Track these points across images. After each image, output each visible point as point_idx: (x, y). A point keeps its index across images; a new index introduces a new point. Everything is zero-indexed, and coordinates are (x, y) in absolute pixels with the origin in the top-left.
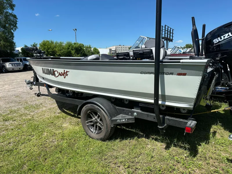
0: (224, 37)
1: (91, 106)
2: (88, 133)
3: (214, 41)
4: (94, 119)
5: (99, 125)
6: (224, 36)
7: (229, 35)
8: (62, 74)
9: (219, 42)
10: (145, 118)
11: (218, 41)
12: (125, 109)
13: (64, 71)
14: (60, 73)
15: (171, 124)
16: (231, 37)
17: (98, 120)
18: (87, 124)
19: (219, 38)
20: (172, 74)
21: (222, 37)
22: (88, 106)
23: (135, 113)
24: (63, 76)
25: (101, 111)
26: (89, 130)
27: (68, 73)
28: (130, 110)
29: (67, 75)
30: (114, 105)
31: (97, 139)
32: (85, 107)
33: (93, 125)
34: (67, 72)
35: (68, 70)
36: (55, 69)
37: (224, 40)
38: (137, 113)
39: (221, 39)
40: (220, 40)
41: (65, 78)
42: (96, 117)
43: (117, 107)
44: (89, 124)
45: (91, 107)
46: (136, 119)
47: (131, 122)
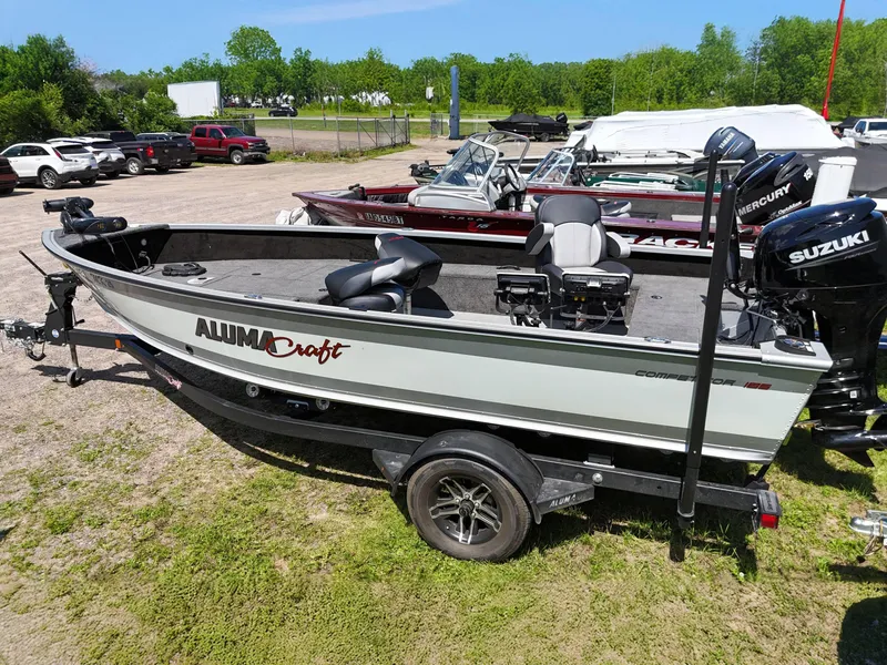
0: (820, 250)
1: (457, 463)
2: (439, 543)
3: (792, 256)
4: (457, 499)
5: (478, 516)
6: (820, 246)
7: (832, 247)
8: (312, 349)
9: (806, 261)
10: (631, 487)
11: (802, 259)
12: (558, 461)
13: (327, 342)
14: (304, 347)
15: (708, 500)
16: (837, 252)
17: (478, 503)
18: (434, 517)
19: (806, 251)
20: (731, 383)
21: (815, 249)
22: (443, 463)
23: (599, 476)
24: (315, 358)
25: (497, 479)
26: (441, 533)
27: (339, 350)
28: (577, 465)
29: (335, 356)
30: (524, 453)
31: (478, 560)
32: (433, 467)
33: (455, 518)
34: (339, 345)
35: (343, 342)
36: (276, 333)
37: (820, 257)
38: (604, 474)
39: (811, 253)
40: (809, 257)
41: (321, 362)
42: (469, 495)
43: (534, 458)
44: (441, 514)
45: (458, 467)
46: (599, 490)
47: (584, 499)
